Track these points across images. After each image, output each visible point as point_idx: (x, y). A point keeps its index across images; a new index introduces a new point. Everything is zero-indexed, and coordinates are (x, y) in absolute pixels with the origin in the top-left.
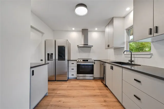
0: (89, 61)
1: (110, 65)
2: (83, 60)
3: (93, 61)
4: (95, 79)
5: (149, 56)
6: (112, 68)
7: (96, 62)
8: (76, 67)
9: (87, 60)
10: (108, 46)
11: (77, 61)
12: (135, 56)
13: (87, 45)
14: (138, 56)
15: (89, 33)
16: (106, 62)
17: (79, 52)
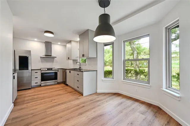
0: (53, 69)
1: (69, 71)
2: (47, 69)
3: (57, 69)
4: (59, 83)
5: (85, 65)
6: (70, 72)
7: (59, 70)
8: (40, 76)
9: (52, 69)
10: (69, 58)
11: (41, 70)
12: (82, 65)
13: (51, 56)
14: (83, 65)
15: (53, 45)
16: (67, 69)
17: (42, 62)
